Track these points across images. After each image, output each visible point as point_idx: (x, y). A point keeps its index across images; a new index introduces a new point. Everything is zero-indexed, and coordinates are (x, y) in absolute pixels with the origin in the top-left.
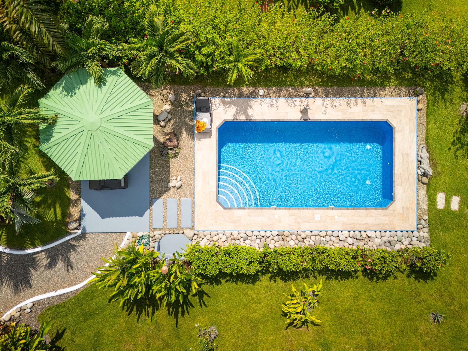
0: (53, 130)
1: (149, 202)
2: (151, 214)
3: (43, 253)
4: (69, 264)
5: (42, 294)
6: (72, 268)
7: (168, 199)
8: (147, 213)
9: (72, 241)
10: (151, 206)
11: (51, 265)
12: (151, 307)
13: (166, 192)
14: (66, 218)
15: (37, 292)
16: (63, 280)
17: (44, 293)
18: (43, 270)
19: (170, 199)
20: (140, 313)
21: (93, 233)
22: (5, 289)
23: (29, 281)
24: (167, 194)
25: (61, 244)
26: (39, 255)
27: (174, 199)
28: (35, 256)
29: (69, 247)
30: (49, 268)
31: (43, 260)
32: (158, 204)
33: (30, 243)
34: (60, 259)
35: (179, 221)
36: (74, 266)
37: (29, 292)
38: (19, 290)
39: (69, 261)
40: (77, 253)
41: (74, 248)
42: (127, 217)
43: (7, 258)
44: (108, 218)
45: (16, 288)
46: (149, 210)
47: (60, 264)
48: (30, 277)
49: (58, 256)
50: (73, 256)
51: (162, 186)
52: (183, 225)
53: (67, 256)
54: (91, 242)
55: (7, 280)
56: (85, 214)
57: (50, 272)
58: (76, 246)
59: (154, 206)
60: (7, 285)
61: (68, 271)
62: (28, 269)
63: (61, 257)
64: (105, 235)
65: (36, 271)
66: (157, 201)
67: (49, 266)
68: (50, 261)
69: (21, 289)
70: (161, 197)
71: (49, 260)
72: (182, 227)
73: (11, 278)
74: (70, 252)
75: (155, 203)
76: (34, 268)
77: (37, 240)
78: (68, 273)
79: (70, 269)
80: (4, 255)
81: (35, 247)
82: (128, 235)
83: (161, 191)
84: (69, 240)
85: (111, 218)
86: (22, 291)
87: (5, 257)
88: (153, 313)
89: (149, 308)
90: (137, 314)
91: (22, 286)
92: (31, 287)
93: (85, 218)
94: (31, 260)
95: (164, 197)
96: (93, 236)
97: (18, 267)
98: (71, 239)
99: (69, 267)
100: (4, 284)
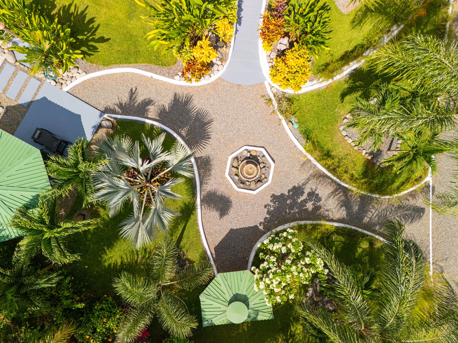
0: (29, 202)
1: (31, 106)
2: (36, 94)
3: (149, 116)
4: (132, 94)
5: (169, 83)
6: (132, 90)
7: (13, 99)
8: (38, 97)
9: (119, 112)
10: (32, 101)
11: (149, 102)
12: (71, 12)
13: (12, 106)
14: (112, 134)
15: (173, 87)
16: (145, 84)
17: (167, 82)
18: (157, 103)
19: (11, 98)
20: (83, 12)
21: (96, 109)
22: (197, 105)
23: (174, 100)
24: (12, 105)
25: (130, 115)
26: (153, 117)
27: (8, 96)
28: (158, 118)
29: (124, 108)
30: (152, 101)
31: (152, 111)
32: (25, 99)
33: (154, 131)
34: (137, 103)
35: (15, 74)
36: (129, 90)
37: (179, 92)
38: (187, 98)
39: (131, 97)
40: (120, 100)
41: (120, 105)
42: (58, 104)
43: (182, 130)
44: (75, 113)
45: (188, 101)
46: (36, 99)
47: (140, 99)
48: (171, 103)
49: (138, 107)
50: (125, 99)
51: (12, 114)
52: (14, 69)
53: (130, 103)
54: (103, 102)
55: (192, 112)
56: (93, 127)
57: (153, 97)
58: (118, 106)
59: (30, 100)
60: (194, 108)
61: (136, 89)
62: (169, 111)
63: (136, 105)
64: (87, 101)
65: (163, 105)
66: (23, 103)
67: (150, 103)
68: (147, 106)
69: (184, 98)
70: (19, 105)
71: (147, 108)
72: (15, 68)
73: (188, 112)
74: (125, 103)
75: (26, 102)
76: (164, 109)
77: (146, 130)
78: (138, 87)
79: (134, 89)
80: (183, 134)
81: (152, 126)
82: (66, 89)
83: (15, 109)
84: (121, 114)
85: (72, 111)
86: (185, 96)
87: (184, 133)
88: (70, 5)
89: (72, 13)
90: (86, 14)
91: (182, 100)
92: (176, 95)
93: (94, 124)
94: (163, 116)
95: (16, 103)
96: (97, 106)
97: (177, 117)
98: (118, 114)
99: (133, 92)
100: (196, 110)
